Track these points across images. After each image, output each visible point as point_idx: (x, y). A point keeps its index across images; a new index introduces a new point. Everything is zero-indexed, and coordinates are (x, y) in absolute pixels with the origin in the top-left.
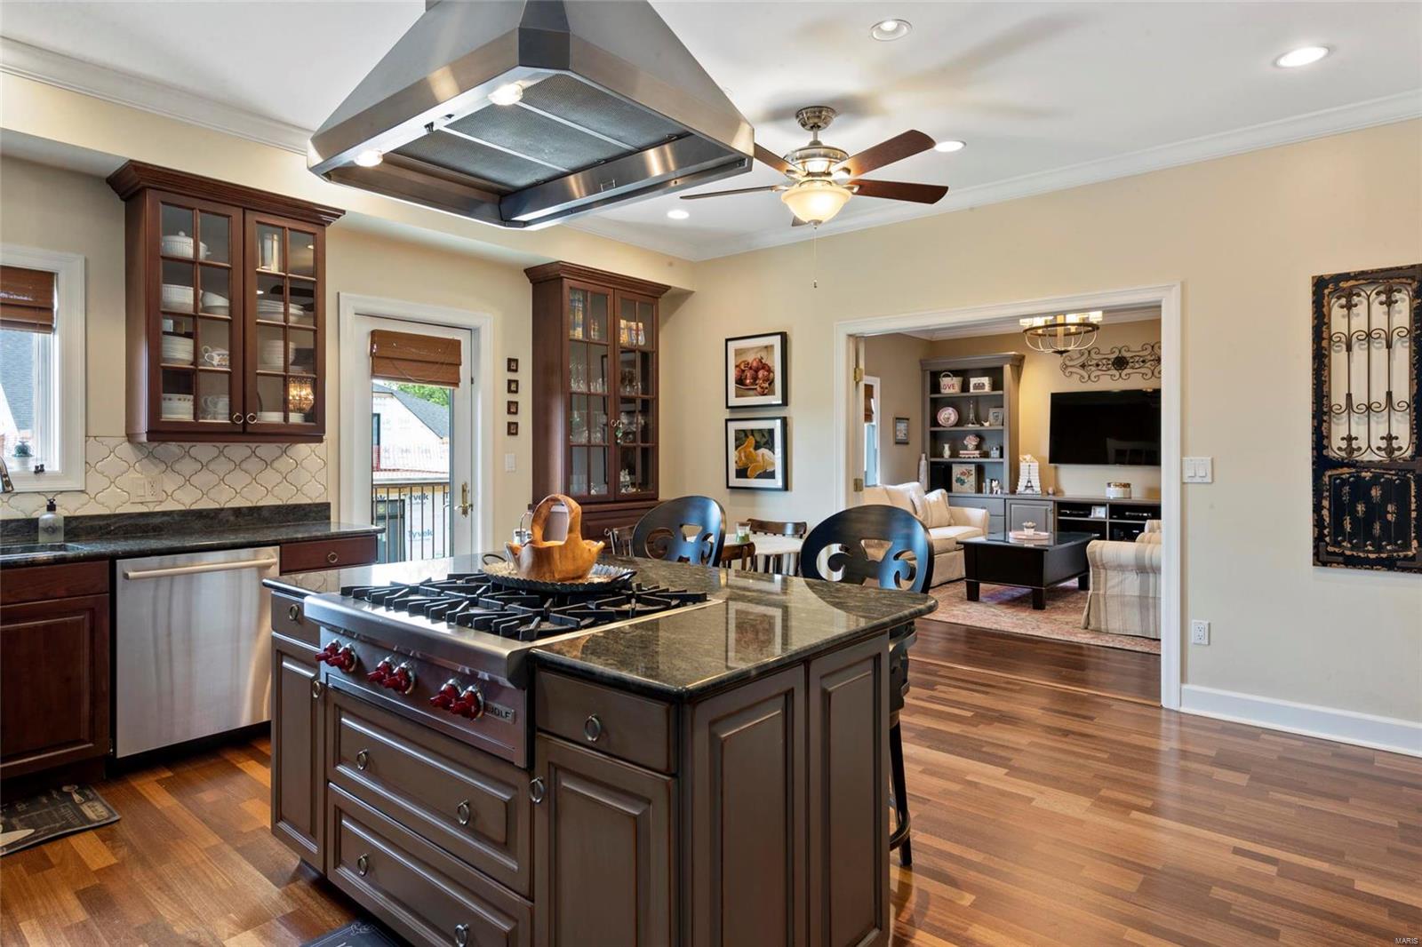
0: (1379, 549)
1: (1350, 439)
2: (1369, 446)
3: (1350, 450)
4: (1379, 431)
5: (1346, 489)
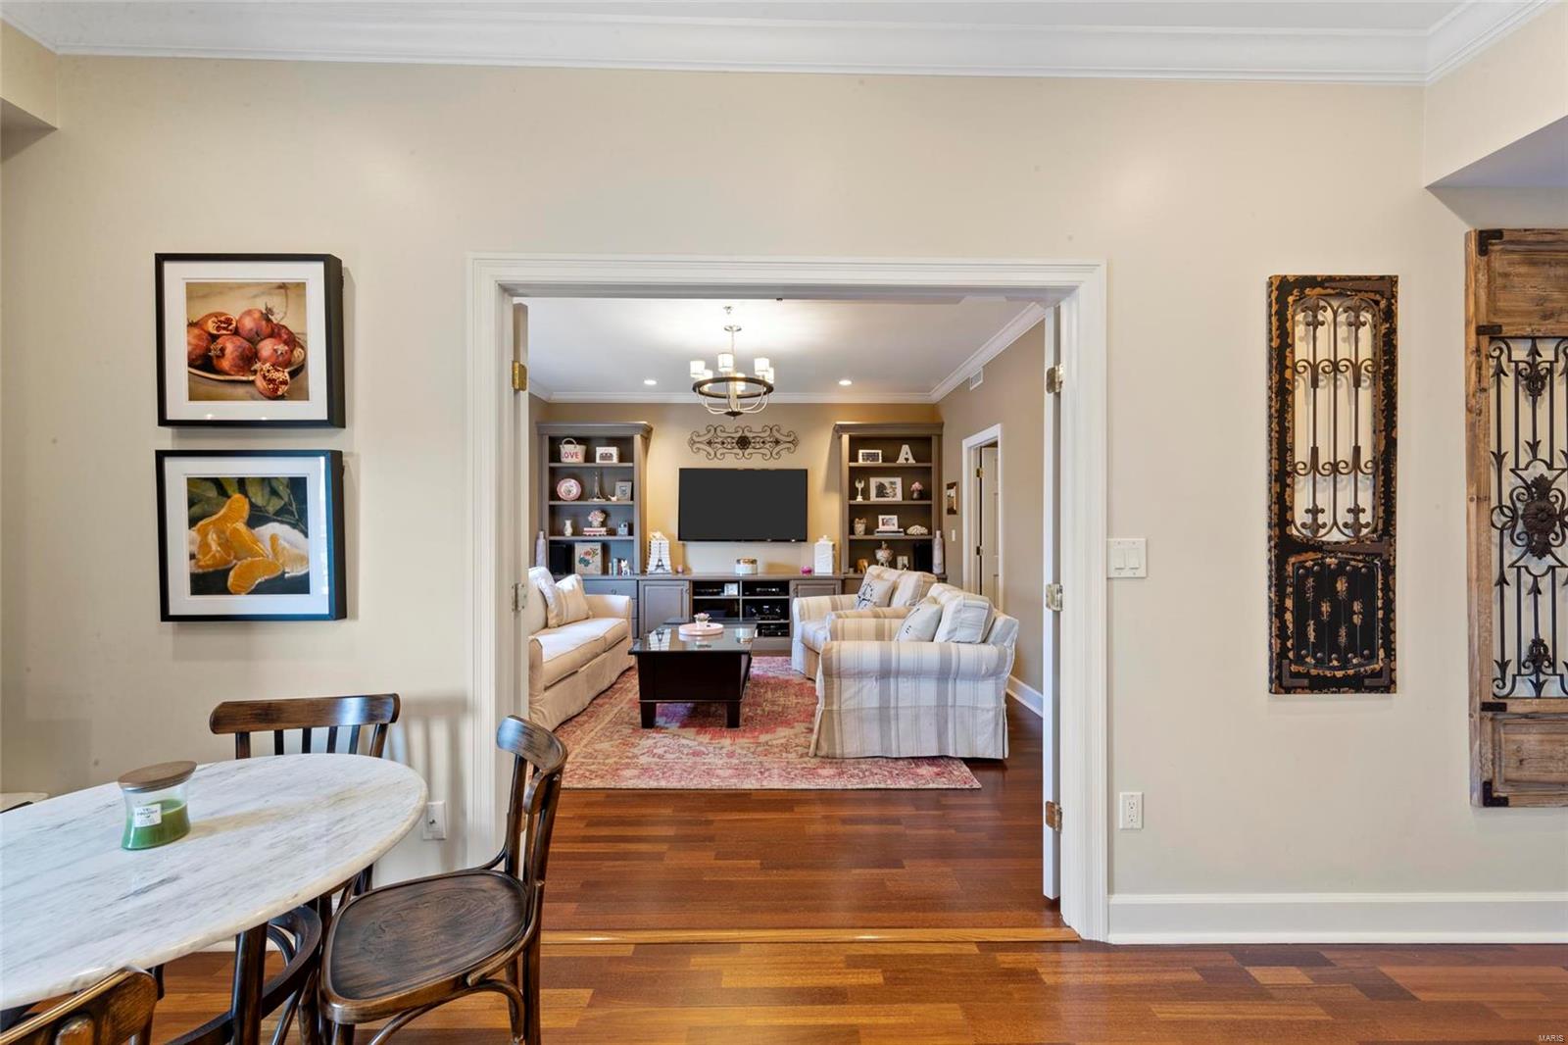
0: (1345, 664)
1: (1315, 511)
2: (1335, 523)
3: (1316, 527)
4: (1345, 500)
5: (1310, 582)
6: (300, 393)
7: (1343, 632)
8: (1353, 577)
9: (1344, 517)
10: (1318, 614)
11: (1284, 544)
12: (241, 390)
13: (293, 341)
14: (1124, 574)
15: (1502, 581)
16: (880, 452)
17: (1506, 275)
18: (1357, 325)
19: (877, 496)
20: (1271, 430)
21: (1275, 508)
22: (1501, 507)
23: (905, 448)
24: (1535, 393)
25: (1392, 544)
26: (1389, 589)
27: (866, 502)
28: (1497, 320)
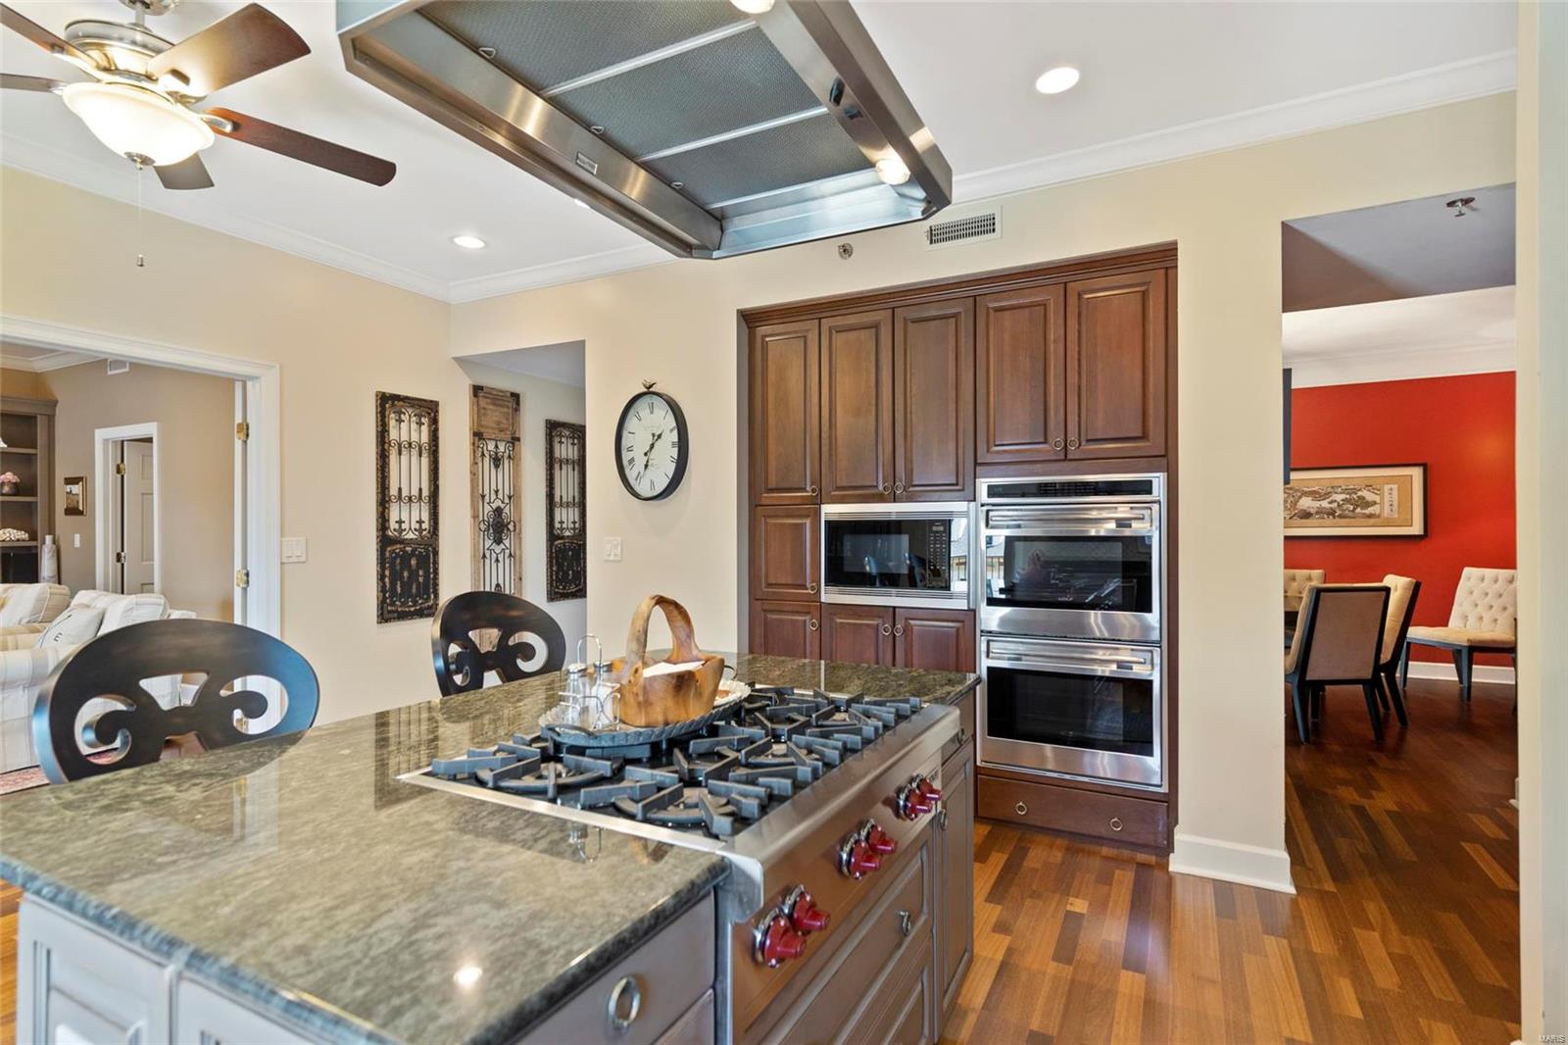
0: (415, 603)
1: (400, 522)
2: (410, 528)
3: (401, 530)
4: (415, 517)
5: (398, 561)
7: (414, 587)
9: (415, 526)
10: (402, 577)
11: (385, 541)
14: (291, 560)
15: (484, 556)
17: (484, 408)
18: (420, 424)
20: (378, 477)
21: (380, 520)
22: (484, 520)
24: (497, 467)
25: (437, 540)
26: (436, 563)
28: (482, 430)
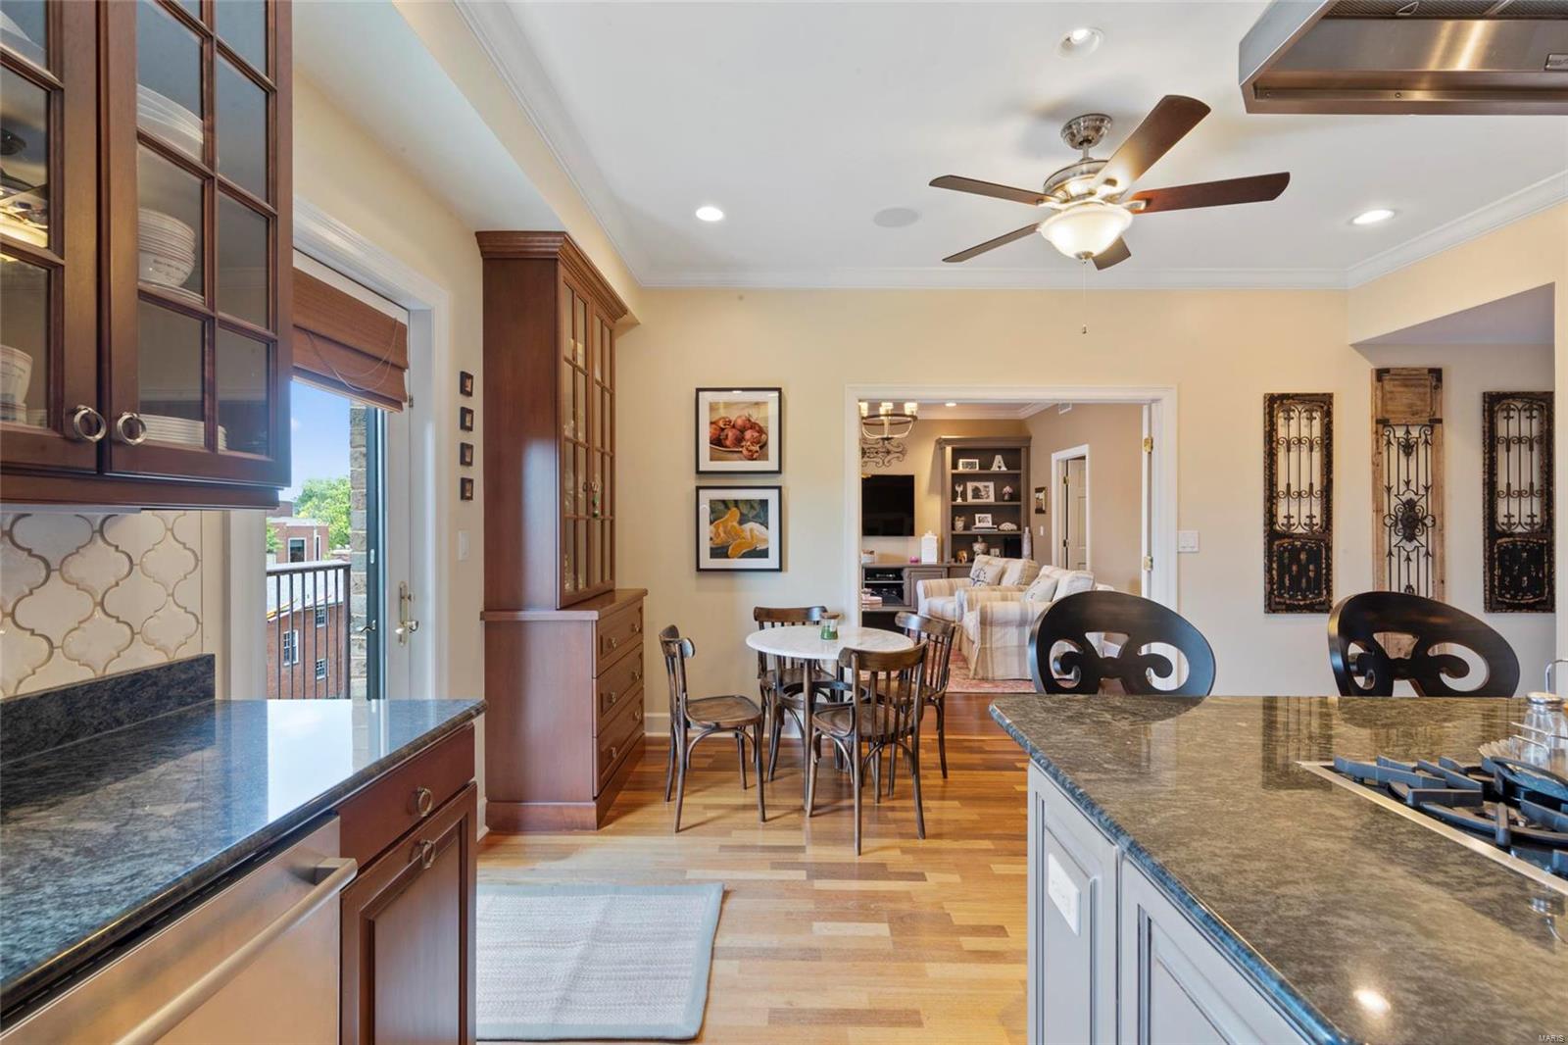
0: (1305, 598)
1: (1289, 517)
2: (1300, 523)
3: (1289, 525)
4: (1305, 511)
5: (1286, 554)
6: (764, 457)
7: (1304, 581)
8: (1310, 552)
9: (1304, 520)
10: (1290, 571)
11: (1272, 535)
12: (736, 455)
13: (761, 431)
14: (1187, 550)
15: (1390, 554)
16: (977, 461)
17: (1392, 392)
18: (1311, 419)
19: (974, 498)
20: (1265, 474)
21: (1268, 515)
22: (1390, 515)
23: (998, 458)
24: (1408, 454)
25: (1330, 535)
26: (1329, 558)
27: (965, 503)
28: (1387, 416)
